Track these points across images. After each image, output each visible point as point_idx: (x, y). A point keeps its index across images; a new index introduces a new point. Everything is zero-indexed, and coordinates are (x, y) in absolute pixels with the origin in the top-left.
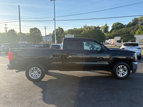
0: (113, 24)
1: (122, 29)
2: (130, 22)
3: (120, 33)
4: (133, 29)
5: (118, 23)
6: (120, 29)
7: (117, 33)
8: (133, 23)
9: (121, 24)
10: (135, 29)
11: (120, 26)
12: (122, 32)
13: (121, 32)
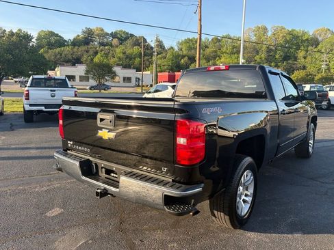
0: (39, 34)
1: (62, 49)
2: (78, 36)
3: (58, 57)
4: (87, 52)
5: (52, 34)
6: (58, 49)
7: (53, 57)
8: (86, 38)
9: (57, 35)
10: (91, 52)
11: (56, 41)
12: (63, 55)
13: (61, 55)
